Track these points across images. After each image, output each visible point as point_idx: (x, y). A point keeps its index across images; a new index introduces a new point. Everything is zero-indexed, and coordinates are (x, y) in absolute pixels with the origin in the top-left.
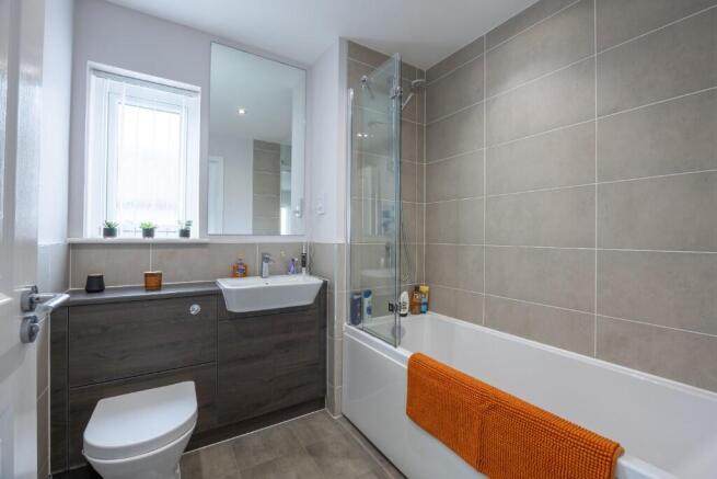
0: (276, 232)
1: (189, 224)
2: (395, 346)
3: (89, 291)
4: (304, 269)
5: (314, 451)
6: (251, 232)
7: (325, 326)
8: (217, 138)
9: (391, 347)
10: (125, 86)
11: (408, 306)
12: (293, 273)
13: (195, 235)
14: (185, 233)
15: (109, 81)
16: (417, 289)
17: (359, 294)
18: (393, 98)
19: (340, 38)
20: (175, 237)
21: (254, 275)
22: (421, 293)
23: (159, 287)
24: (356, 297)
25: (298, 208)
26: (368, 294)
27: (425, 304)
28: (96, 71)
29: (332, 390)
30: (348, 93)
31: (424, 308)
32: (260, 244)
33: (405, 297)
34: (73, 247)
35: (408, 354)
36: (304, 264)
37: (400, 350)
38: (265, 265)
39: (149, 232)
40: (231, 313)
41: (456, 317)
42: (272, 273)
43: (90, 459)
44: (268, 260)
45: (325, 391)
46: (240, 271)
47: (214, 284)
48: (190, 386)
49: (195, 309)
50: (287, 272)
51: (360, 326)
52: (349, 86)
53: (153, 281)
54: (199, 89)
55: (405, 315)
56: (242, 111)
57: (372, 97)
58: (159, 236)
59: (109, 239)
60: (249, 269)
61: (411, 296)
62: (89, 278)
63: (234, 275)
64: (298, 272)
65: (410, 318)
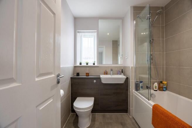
0: (117, 63)
1: (95, 62)
2: (149, 100)
3: (77, 76)
4: (122, 73)
5: (122, 124)
6: (112, 64)
7: (128, 90)
8: (101, 41)
9: (147, 100)
10: (83, 34)
11: (157, 88)
12: (119, 74)
13: (96, 64)
14: (94, 64)
15: (83, 33)
16: (161, 82)
17: (138, 82)
18: (147, 19)
19: (131, 7)
20: (92, 65)
21: (109, 74)
22: (163, 84)
23: (88, 76)
24: (137, 83)
25: (121, 57)
26: (141, 82)
27: (165, 88)
28: (78, 32)
29: (130, 109)
30: (134, 22)
31: (164, 89)
32: (111, 67)
33: (156, 84)
34: (75, 67)
35: (153, 104)
36: (122, 72)
37: (150, 102)
38: (111, 72)
39: (87, 64)
40: (102, 83)
41: (180, 94)
42: (113, 74)
43: (74, 109)
44: (112, 71)
45: (128, 108)
46: (106, 73)
47: (100, 76)
48: (93, 98)
49: (95, 81)
50: (118, 74)
51: (138, 92)
52: (134, 20)
53: (87, 74)
54: (96, 31)
55: (156, 91)
56: (108, 34)
57: (142, 21)
58: (89, 65)
59: (81, 65)
60: (108, 73)
61: (159, 84)
62: (77, 73)
63: (104, 74)
64: (121, 74)
65: (158, 92)
